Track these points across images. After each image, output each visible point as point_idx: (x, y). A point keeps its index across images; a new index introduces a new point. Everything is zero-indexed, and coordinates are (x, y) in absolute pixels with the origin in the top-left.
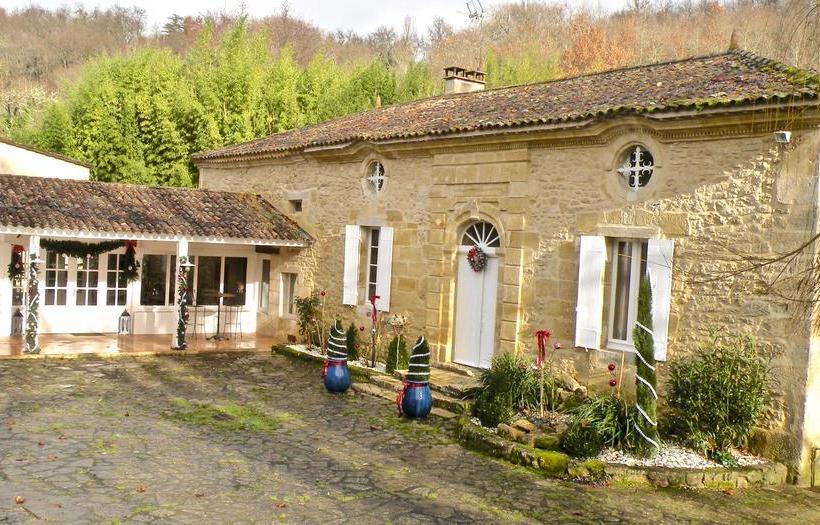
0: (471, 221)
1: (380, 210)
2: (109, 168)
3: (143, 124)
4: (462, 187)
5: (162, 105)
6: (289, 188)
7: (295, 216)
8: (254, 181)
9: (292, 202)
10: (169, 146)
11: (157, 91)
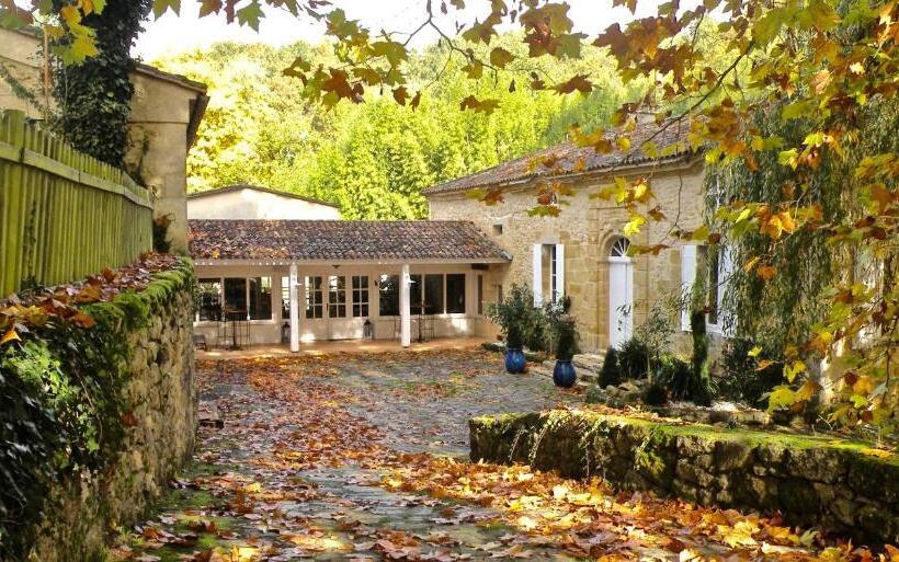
0: (615, 237)
1: (556, 230)
2: (368, 201)
3: (393, 158)
4: (608, 211)
5: (410, 139)
6: (493, 215)
7: (497, 238)
8: (468, 211)
9: (495, 226)
10: (418, 176)
11: (407, 128)
